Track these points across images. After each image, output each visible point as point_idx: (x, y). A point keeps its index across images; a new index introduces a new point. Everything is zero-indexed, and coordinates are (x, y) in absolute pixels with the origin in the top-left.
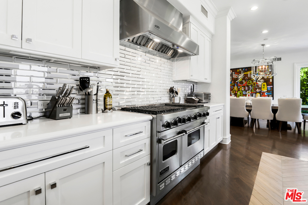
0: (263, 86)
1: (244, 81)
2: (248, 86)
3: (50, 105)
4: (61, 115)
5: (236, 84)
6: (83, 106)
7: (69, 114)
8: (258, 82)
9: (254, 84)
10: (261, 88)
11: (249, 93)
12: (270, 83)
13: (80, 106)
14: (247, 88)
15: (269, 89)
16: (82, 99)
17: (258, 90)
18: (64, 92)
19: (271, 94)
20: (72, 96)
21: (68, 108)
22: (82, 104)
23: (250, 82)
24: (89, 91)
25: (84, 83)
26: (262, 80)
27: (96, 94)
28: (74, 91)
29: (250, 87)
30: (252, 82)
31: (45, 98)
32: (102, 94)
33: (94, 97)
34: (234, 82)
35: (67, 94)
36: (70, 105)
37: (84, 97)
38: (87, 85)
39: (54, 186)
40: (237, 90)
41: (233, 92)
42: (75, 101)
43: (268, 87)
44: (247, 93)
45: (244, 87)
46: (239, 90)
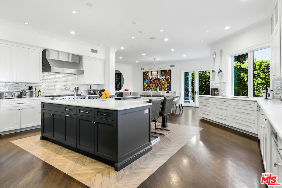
0: (165, 84)
1: (155, 80)
2: (157, 84)
3: (20, 94)
4: (23, 97)
5: (151, 82)
6: (31, 95)
7: (25, 97)
8: (163, 81)
9: (161, 82)
10: (164, 85)
11: (158, 88)
12: (169, 82)
13: (29, 95)
14: (157, 85)
15: (168, 86)
16: (30, 93)
17: (163, 87)
18: (24, 91)
19: (169, 89)
20: (26, 92)
21: (25, 95)
22: (30, 94)
23: (158, 81)
24: (32, 90)
25: (30, 88)
26: (165, 80)
27: (35, 91)
28: (27, 90)
29: (159, 84)
30: (160, 81)
31: (18, 92)
32: (37, 91)
33: (34, 92)
34: (150, 81)
35: (25, 91)
36: (26, 94)
37: (31, 92)
38: (32, 88)
39: (22, 109)
40: (152, 86)
41: (150, 88)
42: (27, 94)
43: (168, 84)
44: (157, 88)
45: (156, 84)
46: (153, 87)
